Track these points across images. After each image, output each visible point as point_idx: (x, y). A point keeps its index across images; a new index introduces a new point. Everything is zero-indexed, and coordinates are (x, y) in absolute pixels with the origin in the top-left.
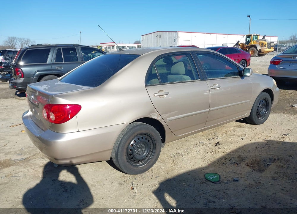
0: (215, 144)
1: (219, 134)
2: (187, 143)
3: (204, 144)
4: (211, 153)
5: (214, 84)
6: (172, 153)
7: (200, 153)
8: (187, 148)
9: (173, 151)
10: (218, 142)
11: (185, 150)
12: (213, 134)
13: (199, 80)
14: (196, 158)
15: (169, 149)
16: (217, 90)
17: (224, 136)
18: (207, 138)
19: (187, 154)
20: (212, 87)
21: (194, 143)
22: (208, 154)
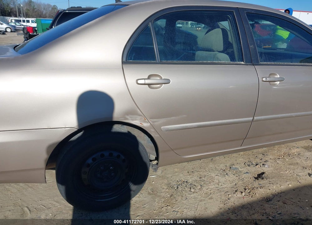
0: (256, 176)
1: (271, 157)
2: (211, 165)
3: (237, 173)
4: (242, 193)
5: (270, 74)
6: (177, 180)
7: (223, 188)
8: (205, 173)
9: (181, 175)
10: (263, 173)
11: (200, 178)
12: (260, 156)
13: (243, 63)
14: (211, 198)
15: (176, 170)
16: (275, 85)
17: (278, 163)
18: (247, 161)
19: (201, 186)
20: (264, 79)
21: (222, 166)
22: (235, 195)
